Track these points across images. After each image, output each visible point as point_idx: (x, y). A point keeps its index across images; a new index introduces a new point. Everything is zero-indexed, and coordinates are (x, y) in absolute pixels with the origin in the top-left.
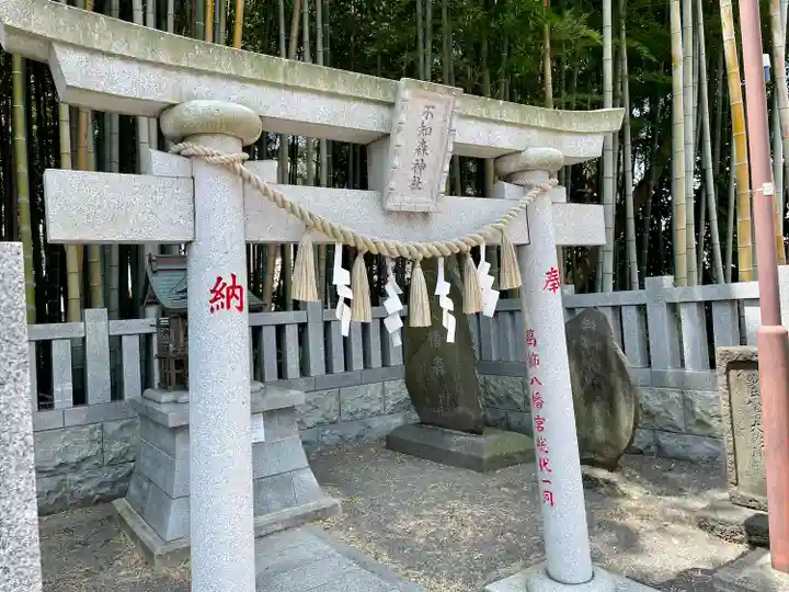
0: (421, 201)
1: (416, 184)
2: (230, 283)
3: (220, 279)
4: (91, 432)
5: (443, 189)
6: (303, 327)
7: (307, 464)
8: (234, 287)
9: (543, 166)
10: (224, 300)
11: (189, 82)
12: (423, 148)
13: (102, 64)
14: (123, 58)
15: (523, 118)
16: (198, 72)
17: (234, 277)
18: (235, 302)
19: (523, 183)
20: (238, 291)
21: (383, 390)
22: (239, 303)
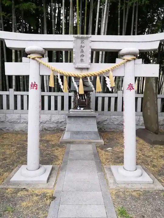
1: (82, 61)
2: (34, 84)
3: (32, 83)
4: (64, 116)
6: (116, 98)
7: (97, 131)
10: (33, 87)
12: (82, 51)
17: (35, 82)
18: (35, 88)
19: (123, 58)
20: (36, 85)
21: (140, 118)
22: (36, 88)
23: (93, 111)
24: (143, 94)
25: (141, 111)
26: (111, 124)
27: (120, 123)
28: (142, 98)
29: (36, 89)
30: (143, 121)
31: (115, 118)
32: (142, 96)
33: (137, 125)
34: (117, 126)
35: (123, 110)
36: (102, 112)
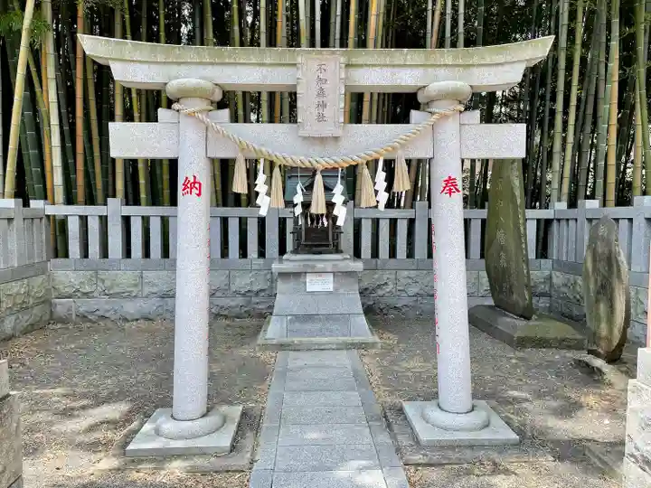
0: (328, 130)
1: (321, 118)
2: (192, 181)
3: (187, 178)
5: (342, 120)
7: (362, 312)
8: (195, 183)
9: (452, 95)
10: (189, 190)
11: (174, 69)
12: (321, 92)
13: (131, 67)
14: (140, 62)
15: (427, 59)
16: (179, 64)
17: (195, 177)
18: (195, 191)
19: (429, 110)
20: (197, 185)
21: (478, 278)
22: (198, 192)
23: (347, 259)
24: (486, 210)
25: (482, 256)
26: (398, 293)
27: (422, 292)
28: (484, 221)
29: (199, 195)
30: (488, 284)
31: (410, 278)
32: (483, 213)
33: (470, 295)
34: (415, 298)
35: (430, 255)
36: (374, 260)
